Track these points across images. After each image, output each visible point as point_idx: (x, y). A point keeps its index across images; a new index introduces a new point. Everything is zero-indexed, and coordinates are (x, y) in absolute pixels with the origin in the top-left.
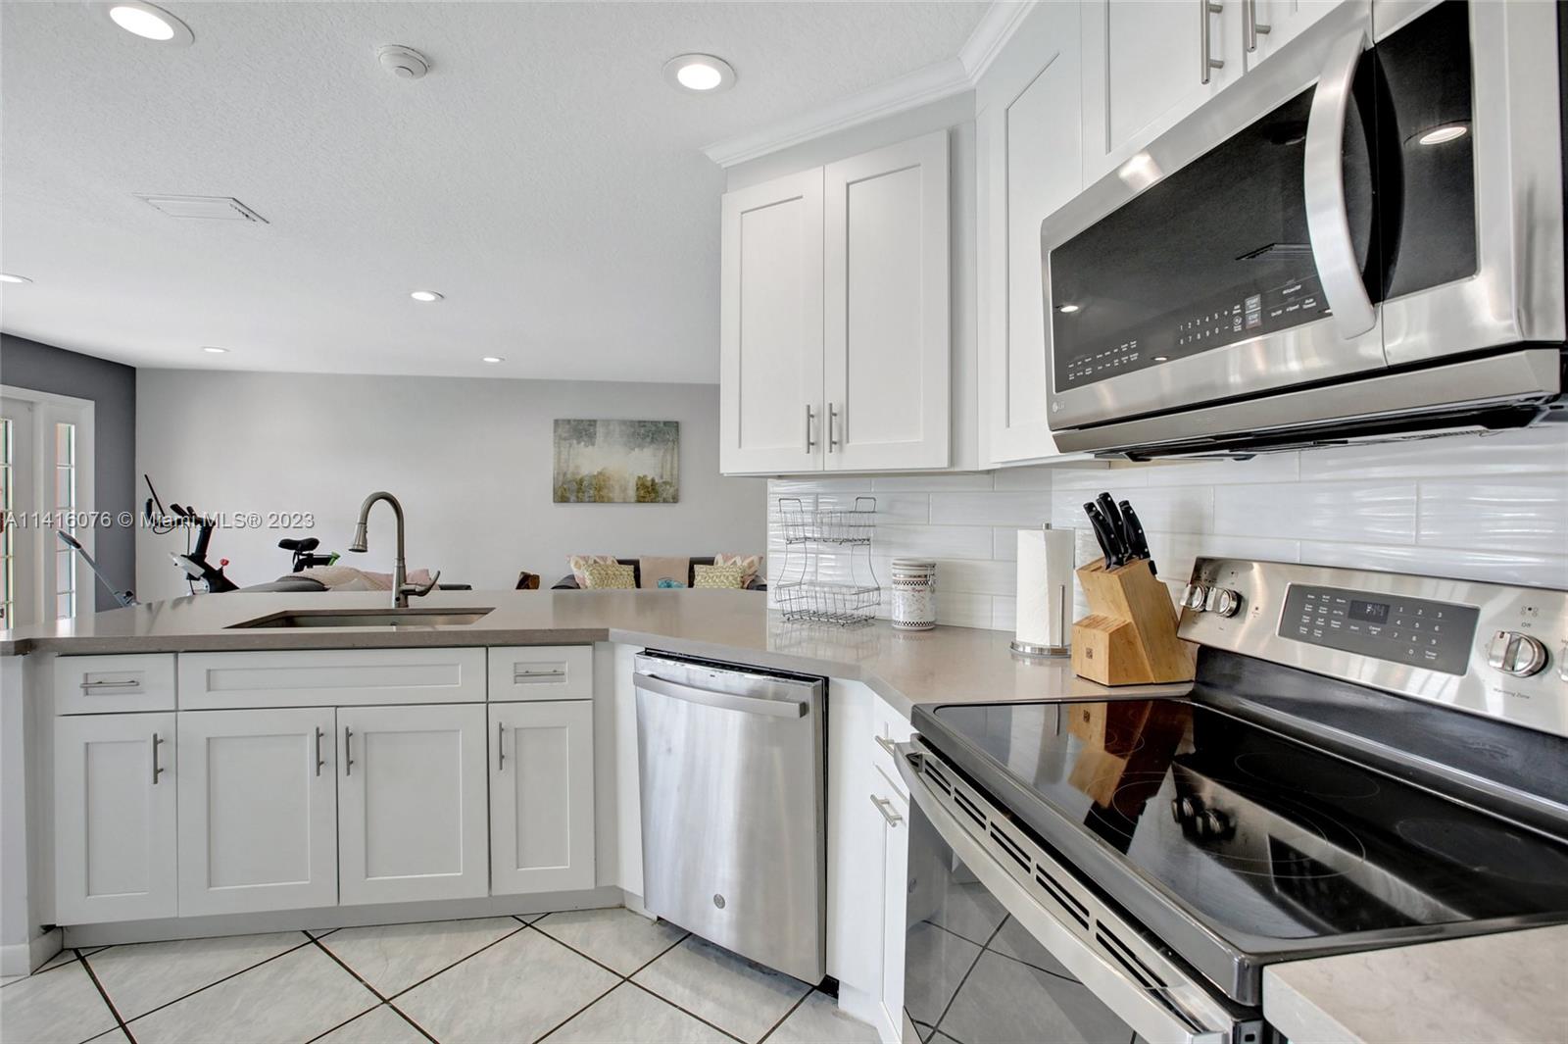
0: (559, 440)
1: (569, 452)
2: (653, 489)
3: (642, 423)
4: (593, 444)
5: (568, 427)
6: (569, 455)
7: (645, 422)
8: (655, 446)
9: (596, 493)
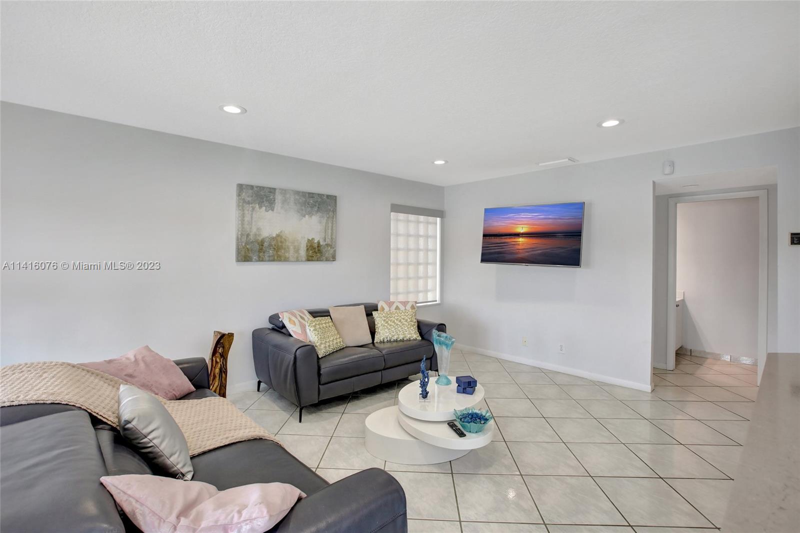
0: (242, 203)
1: (252, 214)
2: (319, 250)
3: (311, 195)
4: (273, 210)
5: (251, 191)
6: (252, 218)
7: (313, 194)
8: (319, 214)
9: (275, 253)
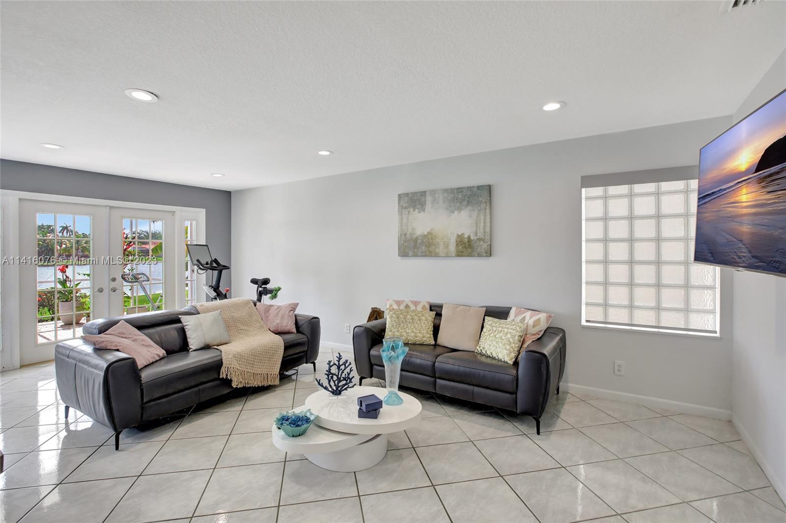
0: (402, 208)
1: (408, 217)
2: (469, 245)
3: (460, 190)
4: (424, 211)
5: (407, 198)
6: (408, 220)
7: (462, 188)
8: (470, 208)
9: (427, 248)
